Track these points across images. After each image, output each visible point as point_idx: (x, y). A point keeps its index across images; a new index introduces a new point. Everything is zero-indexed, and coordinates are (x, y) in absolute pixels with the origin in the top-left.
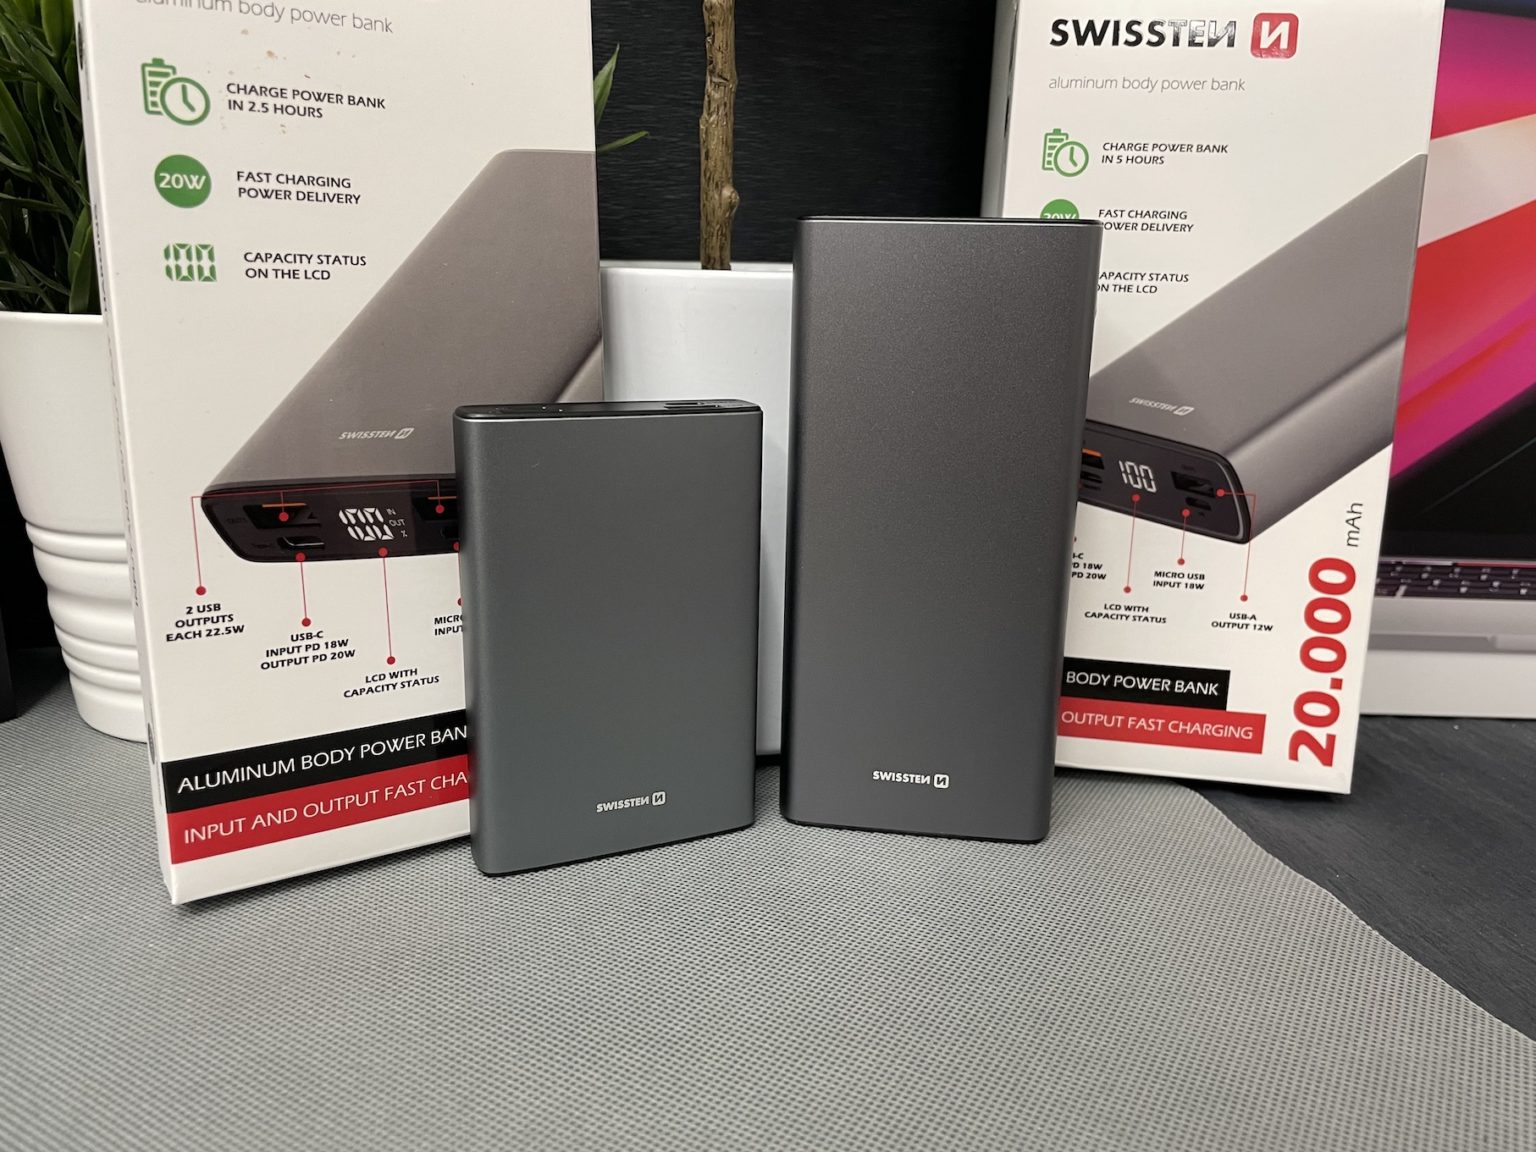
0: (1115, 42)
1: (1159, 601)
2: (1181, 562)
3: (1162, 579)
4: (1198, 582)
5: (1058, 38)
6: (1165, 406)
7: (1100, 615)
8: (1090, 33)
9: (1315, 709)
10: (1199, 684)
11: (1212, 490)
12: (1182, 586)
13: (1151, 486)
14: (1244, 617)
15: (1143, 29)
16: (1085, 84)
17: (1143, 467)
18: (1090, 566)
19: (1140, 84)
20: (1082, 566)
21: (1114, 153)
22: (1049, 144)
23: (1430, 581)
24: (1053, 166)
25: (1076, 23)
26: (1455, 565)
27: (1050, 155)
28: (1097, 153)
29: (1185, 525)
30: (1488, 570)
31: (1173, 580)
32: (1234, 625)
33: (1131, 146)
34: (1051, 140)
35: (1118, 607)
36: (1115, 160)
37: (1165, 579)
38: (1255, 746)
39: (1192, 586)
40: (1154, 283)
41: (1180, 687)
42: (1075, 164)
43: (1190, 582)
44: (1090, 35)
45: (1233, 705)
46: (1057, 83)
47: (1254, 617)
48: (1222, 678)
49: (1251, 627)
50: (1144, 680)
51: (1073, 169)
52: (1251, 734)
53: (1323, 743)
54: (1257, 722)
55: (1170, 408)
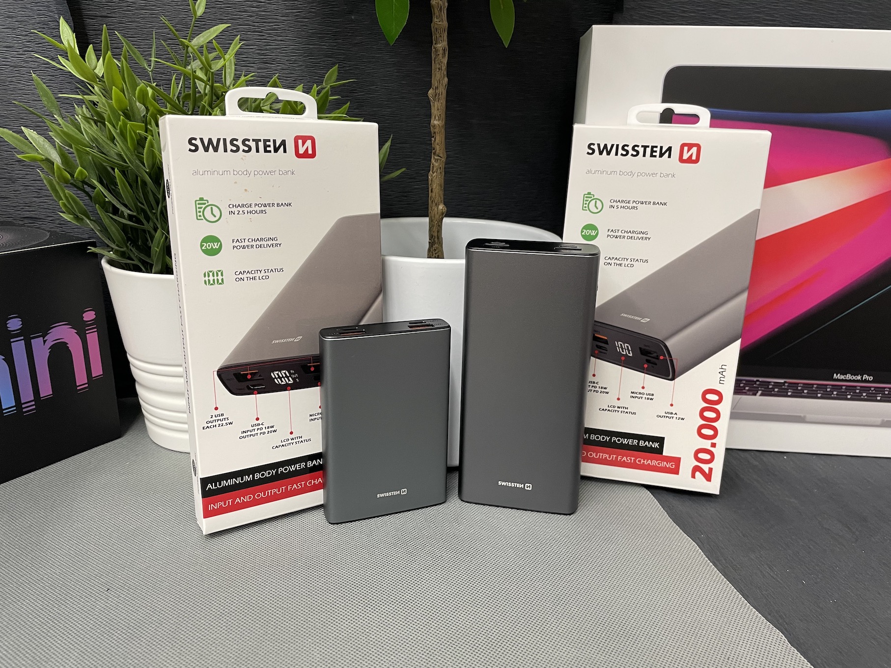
0: (617, 154)
1: (633, 405)
2: (643, 388)
3: (634, 395)
4: (650, 397)
5: (591, 151)
6: (636, 318)
7: (606, 410)
8: (605, 150)
9: (702, 456)
10: (651, 443)
11: (657, 356)
12: (644, 398)
13: (629, 353)
14: (672, 413)
15: (629, 149)
16: (602, 172)
17: (626, 345)
18: (602, 388)
19: (628, 174)
20: (598, 388)
21: (615, 204)
22: (585, 199)
23: (773, 389)
24: (587, 209)
25: (599, 145)
26: (785, 382)
27: (586, 204)
28: (607, 204)
29: (645, 371)
30: (802, 385)
31: (639, 396)
32: (667, 417)
33: (623, 201)
34: (586, 197)
35: (614, 407)
36: (615, 207)
37: (636, 395)
38: (676, 471)
39: (648, 399)
40: (632, 263)
41: (642, 443)
42: (597, 208)
43: (647, 397)
44: (605, 151)
45: (665, 453)
46: (589, 172)
47: (676, 414)
48: (661, 440)
49: (674, 418)
50: (626, 440)
51: (596, 211)
52: (674, 466)
53: (707, 471)
54: (677, 461)
55: (639, 319)
